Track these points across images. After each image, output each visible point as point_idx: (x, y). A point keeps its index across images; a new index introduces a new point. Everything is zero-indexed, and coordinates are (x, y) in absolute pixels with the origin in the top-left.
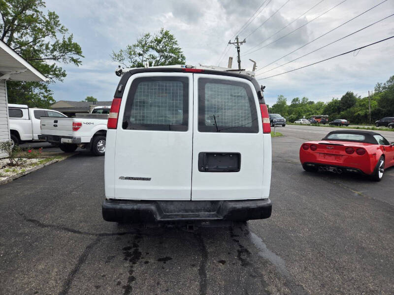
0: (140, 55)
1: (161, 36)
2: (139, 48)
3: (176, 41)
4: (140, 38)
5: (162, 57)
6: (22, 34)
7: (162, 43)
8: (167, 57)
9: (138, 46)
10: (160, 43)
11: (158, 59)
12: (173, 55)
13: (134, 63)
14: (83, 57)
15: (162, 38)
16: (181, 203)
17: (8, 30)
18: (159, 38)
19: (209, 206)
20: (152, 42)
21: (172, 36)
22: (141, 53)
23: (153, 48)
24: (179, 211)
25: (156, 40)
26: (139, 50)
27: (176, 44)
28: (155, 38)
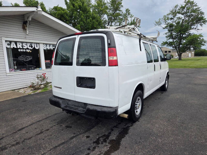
0: (171, 19)
1: (185, 4)
2: (171, 15)
3: (196, 4)
4: (172, 9)
5: (186, 17)
6: (115, 23)
7: (186, 8)
8: (189, 16)
9: (170, 14)
10: (184, 8)
11: (183, 18)
12: (194, 14)
13: (167, 24)
14: (140, 27)
15: (186, 5)
16: (73, 101)
17: (110, 22)
18: (184, 6)
19: (83, 105)
20: (179, 9)
21: (193, 2)
22: (172, 17)
23: (179, 13)
24: (72, 105)
25: (181, 8)
26: (171, 16)
27: (196, 6)
28: (181, 7)
